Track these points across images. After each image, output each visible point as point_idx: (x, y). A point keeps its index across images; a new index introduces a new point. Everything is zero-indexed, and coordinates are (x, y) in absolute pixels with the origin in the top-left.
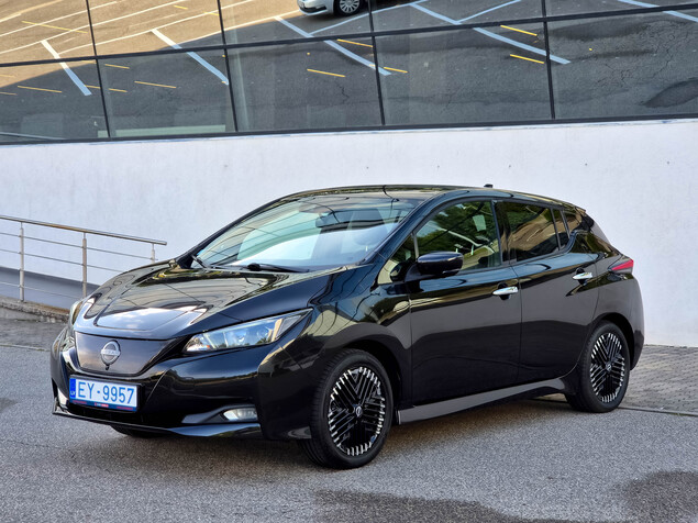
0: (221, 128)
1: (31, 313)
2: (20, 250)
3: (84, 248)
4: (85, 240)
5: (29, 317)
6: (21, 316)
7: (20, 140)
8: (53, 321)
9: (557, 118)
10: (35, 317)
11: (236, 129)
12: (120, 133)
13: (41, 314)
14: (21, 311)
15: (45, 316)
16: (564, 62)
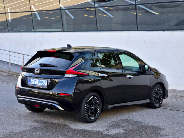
0: (60, 30)
1: (11, 74)
2: (9, 59)
3: (23, 59)
4: (24, 57)
5: (10, 75)
6: (9, 75)
7: (17, 31)
8: (16, 76)
9: (138, 30)
10: (11, 75)
11: (63, 30)
12: (37, 30)
13: (13, 74)
14: (8, 73)
15: (14, 75)
16: (157, 14)
